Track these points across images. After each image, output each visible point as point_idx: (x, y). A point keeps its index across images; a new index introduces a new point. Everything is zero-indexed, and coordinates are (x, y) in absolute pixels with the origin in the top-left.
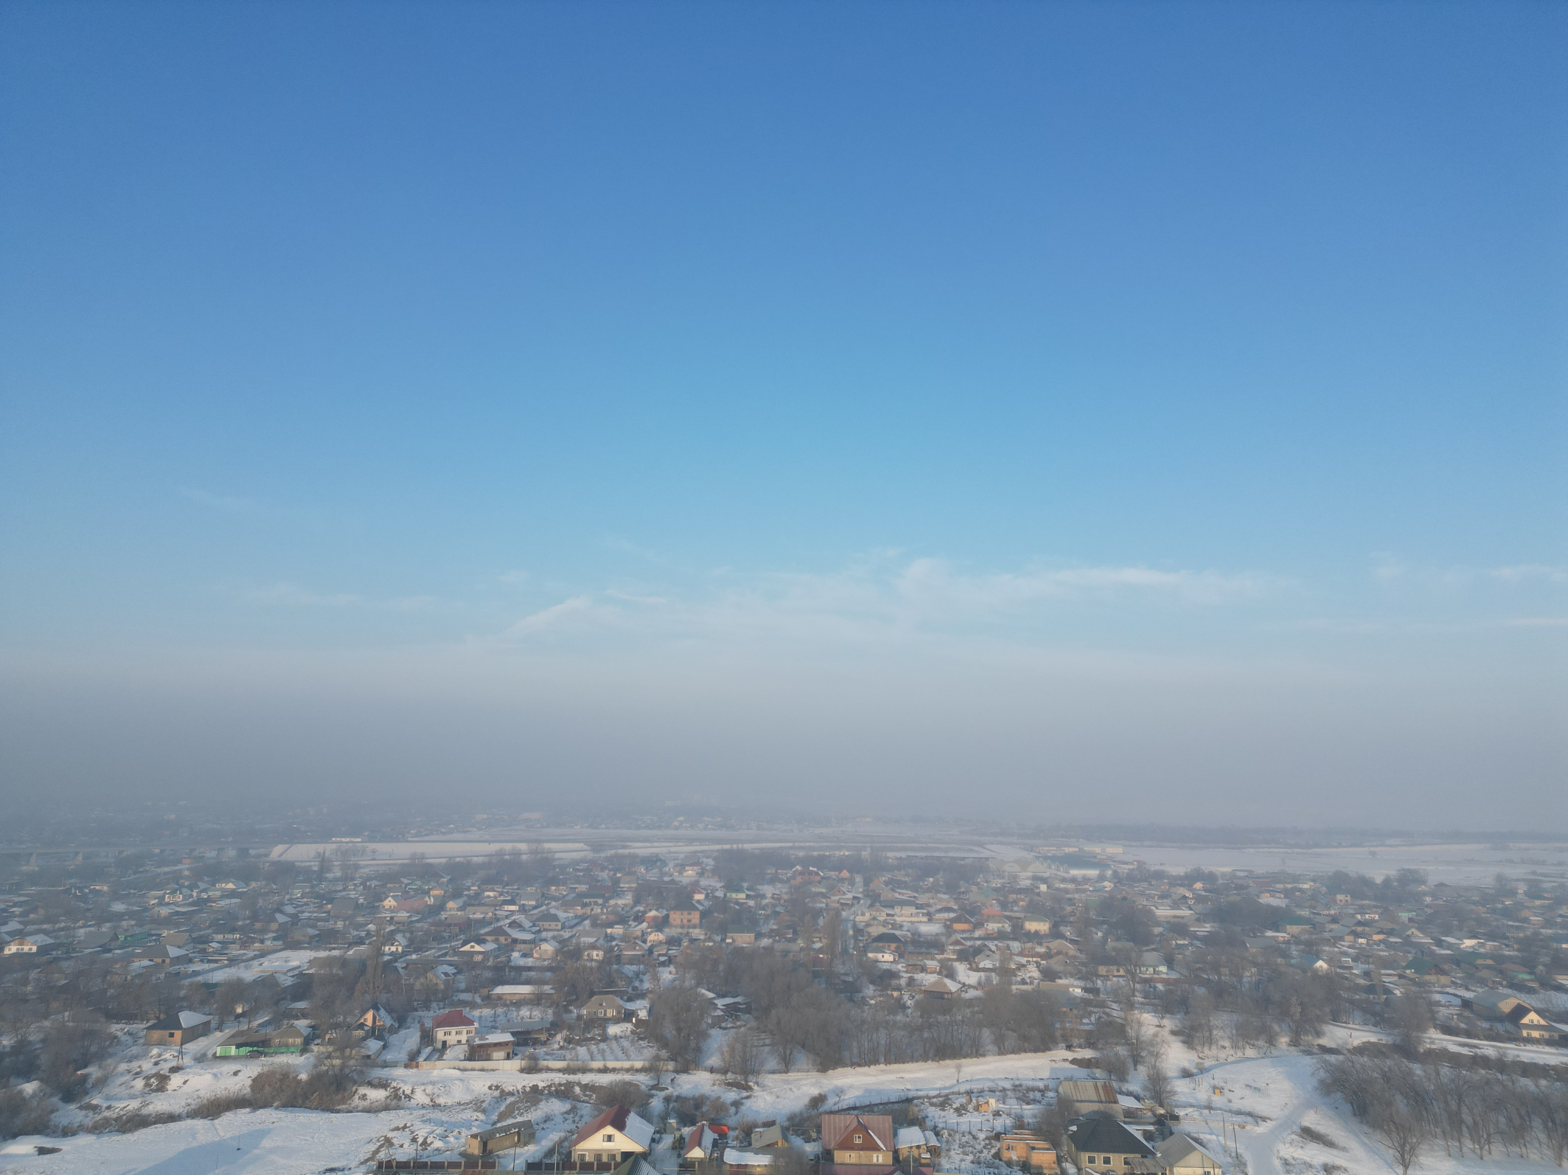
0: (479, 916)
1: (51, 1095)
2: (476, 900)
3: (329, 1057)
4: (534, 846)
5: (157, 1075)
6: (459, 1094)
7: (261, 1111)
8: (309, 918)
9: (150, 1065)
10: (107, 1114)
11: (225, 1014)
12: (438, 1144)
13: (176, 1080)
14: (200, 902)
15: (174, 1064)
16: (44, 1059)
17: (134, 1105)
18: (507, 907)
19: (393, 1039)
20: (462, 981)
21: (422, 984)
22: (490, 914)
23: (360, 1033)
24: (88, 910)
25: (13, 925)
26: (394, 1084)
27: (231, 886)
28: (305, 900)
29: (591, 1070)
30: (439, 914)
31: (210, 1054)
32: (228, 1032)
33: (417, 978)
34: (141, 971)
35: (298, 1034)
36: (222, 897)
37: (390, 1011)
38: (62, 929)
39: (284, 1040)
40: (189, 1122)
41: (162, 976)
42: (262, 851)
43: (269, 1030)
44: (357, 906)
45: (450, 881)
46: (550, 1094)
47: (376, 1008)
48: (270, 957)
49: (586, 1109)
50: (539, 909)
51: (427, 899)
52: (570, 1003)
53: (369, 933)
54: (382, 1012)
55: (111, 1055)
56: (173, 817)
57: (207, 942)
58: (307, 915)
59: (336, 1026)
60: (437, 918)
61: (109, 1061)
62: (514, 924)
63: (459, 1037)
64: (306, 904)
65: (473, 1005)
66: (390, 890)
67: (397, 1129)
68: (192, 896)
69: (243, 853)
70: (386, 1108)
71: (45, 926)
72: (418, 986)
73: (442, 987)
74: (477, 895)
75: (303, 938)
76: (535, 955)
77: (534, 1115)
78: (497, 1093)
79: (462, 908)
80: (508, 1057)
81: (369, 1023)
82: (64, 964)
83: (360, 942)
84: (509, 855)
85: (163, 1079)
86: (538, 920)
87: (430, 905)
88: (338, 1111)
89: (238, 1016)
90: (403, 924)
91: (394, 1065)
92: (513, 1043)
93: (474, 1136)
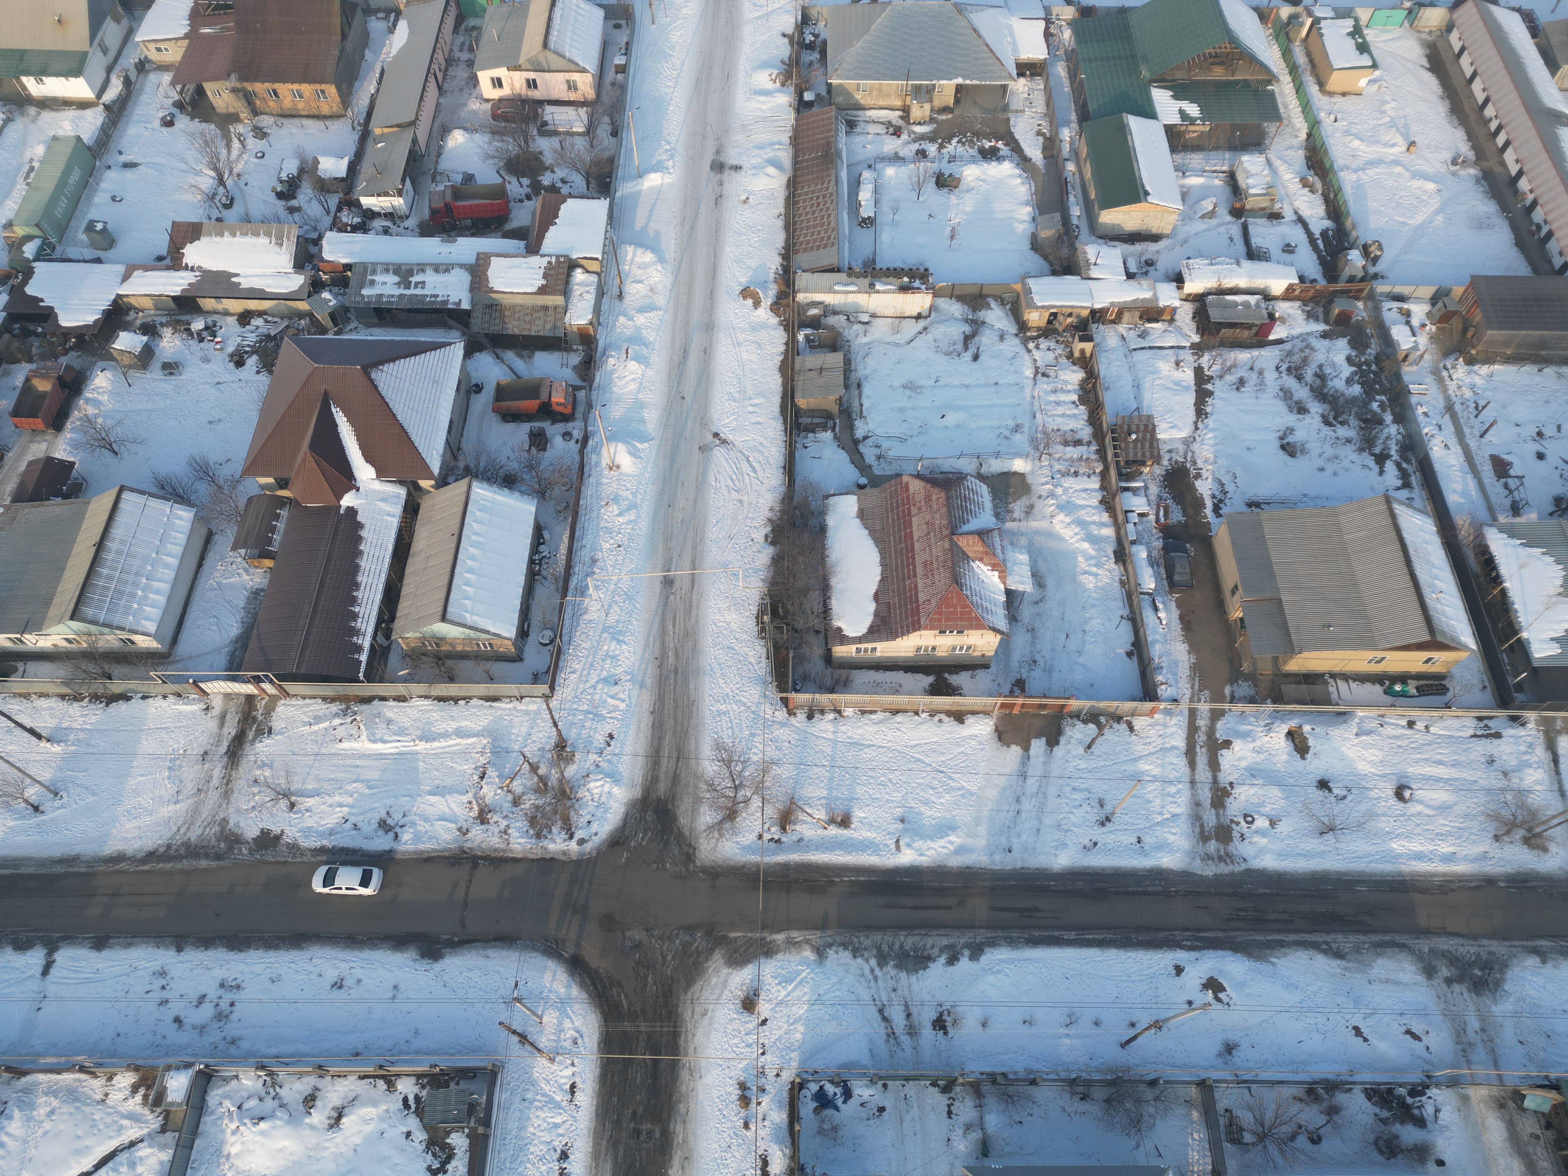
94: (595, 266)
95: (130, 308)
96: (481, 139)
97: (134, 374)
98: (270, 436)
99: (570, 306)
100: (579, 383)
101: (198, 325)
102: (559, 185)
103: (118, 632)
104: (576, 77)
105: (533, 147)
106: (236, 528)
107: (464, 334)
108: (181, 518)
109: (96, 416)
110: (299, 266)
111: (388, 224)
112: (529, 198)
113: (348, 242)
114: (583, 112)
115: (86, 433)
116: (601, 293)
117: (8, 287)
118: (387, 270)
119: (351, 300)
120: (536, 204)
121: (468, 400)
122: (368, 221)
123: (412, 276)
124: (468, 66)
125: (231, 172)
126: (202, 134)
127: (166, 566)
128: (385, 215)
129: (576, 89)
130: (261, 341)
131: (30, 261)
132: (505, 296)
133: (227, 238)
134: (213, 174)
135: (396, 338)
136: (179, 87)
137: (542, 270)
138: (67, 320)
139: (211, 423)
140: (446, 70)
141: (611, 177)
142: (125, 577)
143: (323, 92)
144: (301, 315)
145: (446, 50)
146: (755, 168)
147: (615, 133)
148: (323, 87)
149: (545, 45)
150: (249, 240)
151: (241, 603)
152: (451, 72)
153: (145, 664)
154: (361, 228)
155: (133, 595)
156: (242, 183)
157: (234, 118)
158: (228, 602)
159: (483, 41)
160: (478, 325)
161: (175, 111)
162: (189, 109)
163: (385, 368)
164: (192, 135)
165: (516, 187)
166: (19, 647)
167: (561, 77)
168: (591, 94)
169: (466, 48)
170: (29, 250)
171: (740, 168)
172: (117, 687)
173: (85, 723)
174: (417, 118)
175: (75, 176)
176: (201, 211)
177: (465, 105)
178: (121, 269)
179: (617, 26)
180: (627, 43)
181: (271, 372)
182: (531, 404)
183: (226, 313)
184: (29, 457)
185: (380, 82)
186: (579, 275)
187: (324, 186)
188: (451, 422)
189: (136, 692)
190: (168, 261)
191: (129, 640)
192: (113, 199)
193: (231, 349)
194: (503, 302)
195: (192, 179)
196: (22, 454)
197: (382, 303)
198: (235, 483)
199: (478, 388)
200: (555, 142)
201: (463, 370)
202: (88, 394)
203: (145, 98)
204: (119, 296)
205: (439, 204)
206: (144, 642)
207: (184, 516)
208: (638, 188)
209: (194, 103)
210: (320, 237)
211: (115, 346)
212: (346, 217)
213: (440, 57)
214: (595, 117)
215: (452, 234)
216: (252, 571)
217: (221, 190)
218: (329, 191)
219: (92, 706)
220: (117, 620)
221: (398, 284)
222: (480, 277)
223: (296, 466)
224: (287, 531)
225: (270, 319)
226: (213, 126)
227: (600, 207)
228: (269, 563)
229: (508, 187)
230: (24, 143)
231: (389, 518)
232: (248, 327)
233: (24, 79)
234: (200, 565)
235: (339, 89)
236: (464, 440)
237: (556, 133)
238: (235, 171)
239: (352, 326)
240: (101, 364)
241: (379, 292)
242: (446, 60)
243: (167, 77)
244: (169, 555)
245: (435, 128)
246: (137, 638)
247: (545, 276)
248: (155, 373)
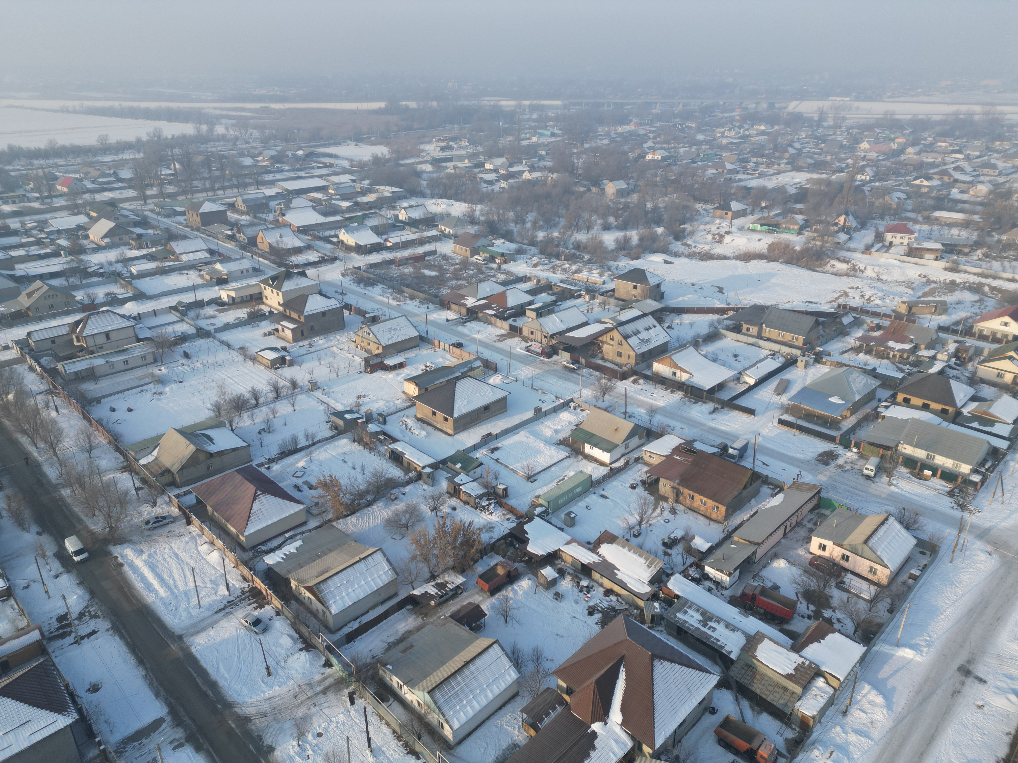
0: (930, 160)
1: (669, 236)
2: (930, 148)
3: (814, 239)
4: (987, 108)
5: (718, 234)
6: (896, 275)
7: (772, 263)
8: (809, 152)
9: (715, 228)
10: (694, 249)
11: (755, 206)
12: (878, 302)
13: (728, 239)
14: (744, 137)
15: (727, 229)
16: (665, 217)
17: (707, 248)
18: (954, 155)
19: (856, 235)
20: (910, 205)
21: (881, 203)
22: (940, 159)
23: (835, 228)
24: (685, 137)
25: (650, 144)
26: (853, 262)
27: (762, 128)
28: (808, 140)
29: (1001, 278)
30: (899, 156)
31: (746, 228)
32: (756, 216)
33: (877, 199)
34: (711, 176)
35: (796, 223)
36: (757, 134)
37: (856, 217)
38: (672, 148)
39: (788, 225)
40: (734, 261)
41: (722, 180)
42: (783, 105)
43: (780, 218)
44: (842, 147)
45: (912, 133)
46: (965, 288)
47: (847, 214)
48: (783, 174)
49: (991, 303)
50: (982, 159)
51: (892, 144)
52: (993, 230)
53: (847, 166)
54: (851, 217)
55: (697, 220)
56: (731, 80)
57: (747, 162)
58: (807, 150)
59: (820, 222)
60: (898, 159)
61: (695, 223)
62: (957, 169)
63: (902, 241)
64: (808, 142)
65: (915, 221)
66: (866, 137)
67: (853, 288)
68: (739, 133)
69: (771, 105)
70: (847, 275)
71: (664, 145)
72: (877, 203)
73: (895, 206)
74: (932, 144)
75: (803, 165)
76: (971, 193)
77: (949, 298)
78: (924, 280)
79: (918, 153)
80: (936, 259)
81: (842, 223)
82: (674, 168)
83: (841, 170)
84: (964, 114)
85: (722, 237)
86: (980, 167)
87: (894, 150)
88: (817, 271)
89: (762, 208)
90: (872, 161)
91: (855, 251)
92: (942, 251)
93: (904, 302)
94: (835, 684)
95: (560, 558)
96: (795, 571)
97: (540, 588)
98: (580, 661)
99: (804, 698)
100: (784, 752)
101: (584, 583)
102: (835, 621)
103: (441, 716)
104: (878, 567)
105: (827, 591)
106: (531, 700)
107: (723, 672)
108: (510, 675)
109: (511, 599)
110: (652, 582)
111: (713, 587)
112: (809, 617)
113: (685, 584)
114: (873, 589)
115: (501, 604)
116: (831, 702)
117: (519, 521)
118: (698, 610)
119: (668, 614)
120: (813, 624)
121: (703, 714)
122: (702, 580)
123: (711, 621)
124: (809, 531)
125: (647, 522)
126: (645, 499)
127: (486, 696)
128: (715, 582)
129: (875, 573)
130: (608, 609)
131: (534, 515)
132: (762, 666)
133: (625, 550)
134: (638, 518)
135: (680, 650)
136: (648, 475)
137: (796, 665)
138: (531, 548)
139: (557, 635)
140: (794, 527)
141: (874, 635)
142: (465, 688)
143: (718, 507)
144: (637, 607)
145: (800, 518)
146: (998, 688)
147: (891, 611)
148: (719, 505)
149: (866, 542)
150: (636, 557)
151: (504, 745)
152: (797, 529)
153: (439, 744)
154: (697, 581)
155: (461, 701)
156: (649, 529)
157: (665, 499)
158: (499, 740)
159: (825, 523)
160: (734, 672)
161: (640, 484)
162: (647, 486)
163: (665, 663)
164: (640, 497)
165: (803, 607)
166: (398, 690)
167: (868, 563)
168: (884, 581)
169: (813, 522)
170: (538, 510)
171: (985, 682)
172: (419, 747)
173: (391, 756)
174: (762, 543)
175: (578, 490)
176: (622, 532)
177: (796, 549)
178: (569, 538)
179: (923, 553)
180: (926, 565)
181: (603, 627)
182: (744, 745)
183: (601, 585)
184: (471, 600)
185: (751, 517)
186: (820, 682)
187: (690, 551)
188: (684, 721)
189: (424, 758)
190: (591, 546)
191: (442, 724)
192: (587, 507)
193: (591, 604)
194: (759, 668)
195: (627, 516)
196: (470, 596)
197: (684, 626)
198: (547, 674)
199: (713, 711)
200: (845, 596)
201: (710, 693)
202: (515, 586)
203: (630, 472)
204: (559, 550)
205: (749, 592)
206: (448, 732)
207: (512, 675)
208: (892, 652)
209: (651, 484)
210: (672, 574)
211: (542, 571)
212: (692, 572)
213: (794, 520)
214: (881, 595)
215: (748, 612)
216: (522, 730)
217: (638, 527)
218: (691, 555)
219: (401, 748)
220: (445, 709)
221: (700, 621)
222: (752, 645)
223: (582, 687)
224: (553, 721)
225: (620, 600)
226: (653, 498)
227: (858, 650)
228: (533, 733)
229: (799, 605)
230: (568, 468)
231: (612, 755)
232: (607, 598)
233: (586, 445)
234: (500, 708)
235: (727, 510)
236: (686, 738)
237: (848, 591)
238: (650, 522)
239: (660, 628)
240: (530, 576)
241: (686, 619)
242: (797, 523)
243: (646, 469)
244: (492, 691)
245: (770, 552)
246: (446, 727)
247: (796, 669)
248: (549, 595)
